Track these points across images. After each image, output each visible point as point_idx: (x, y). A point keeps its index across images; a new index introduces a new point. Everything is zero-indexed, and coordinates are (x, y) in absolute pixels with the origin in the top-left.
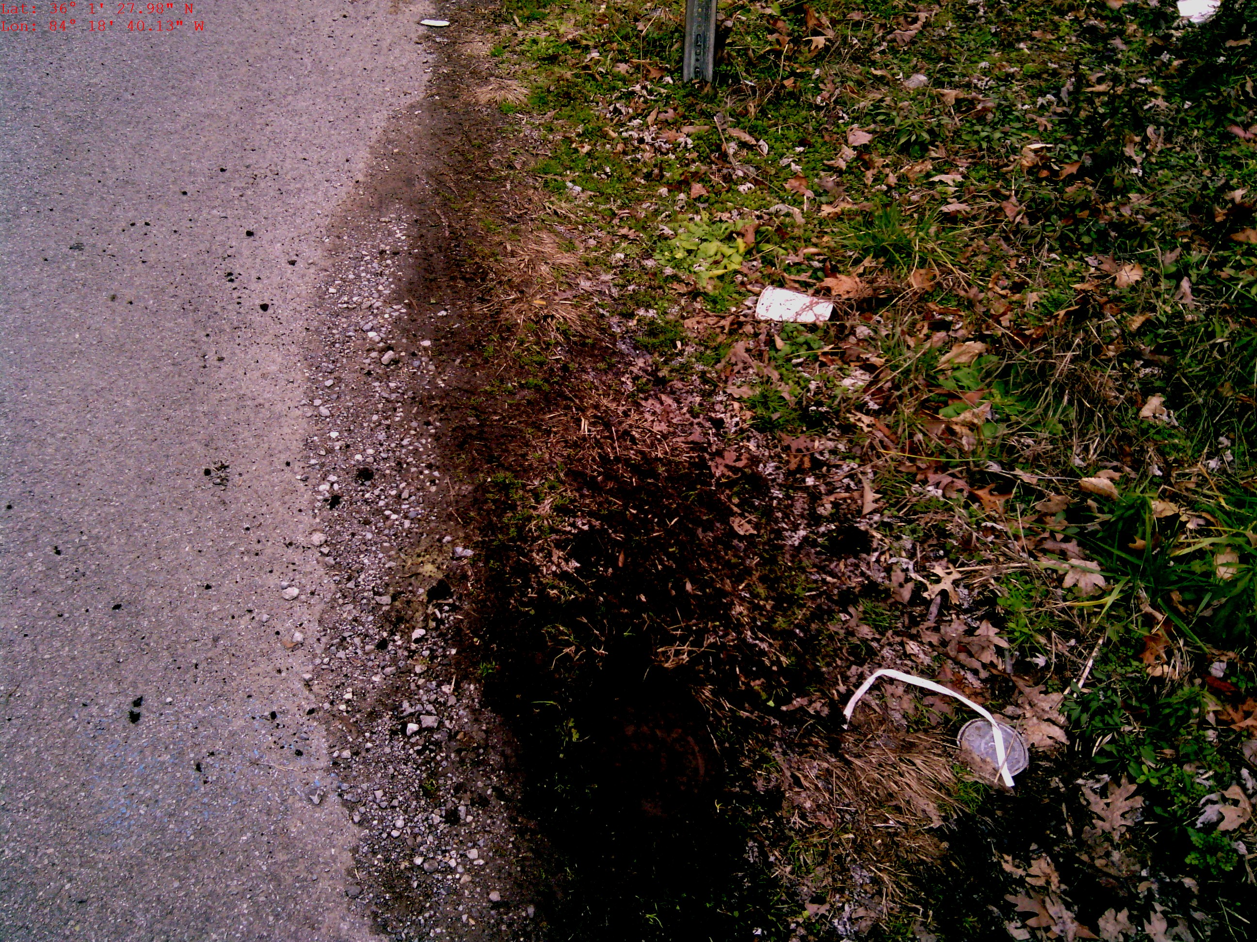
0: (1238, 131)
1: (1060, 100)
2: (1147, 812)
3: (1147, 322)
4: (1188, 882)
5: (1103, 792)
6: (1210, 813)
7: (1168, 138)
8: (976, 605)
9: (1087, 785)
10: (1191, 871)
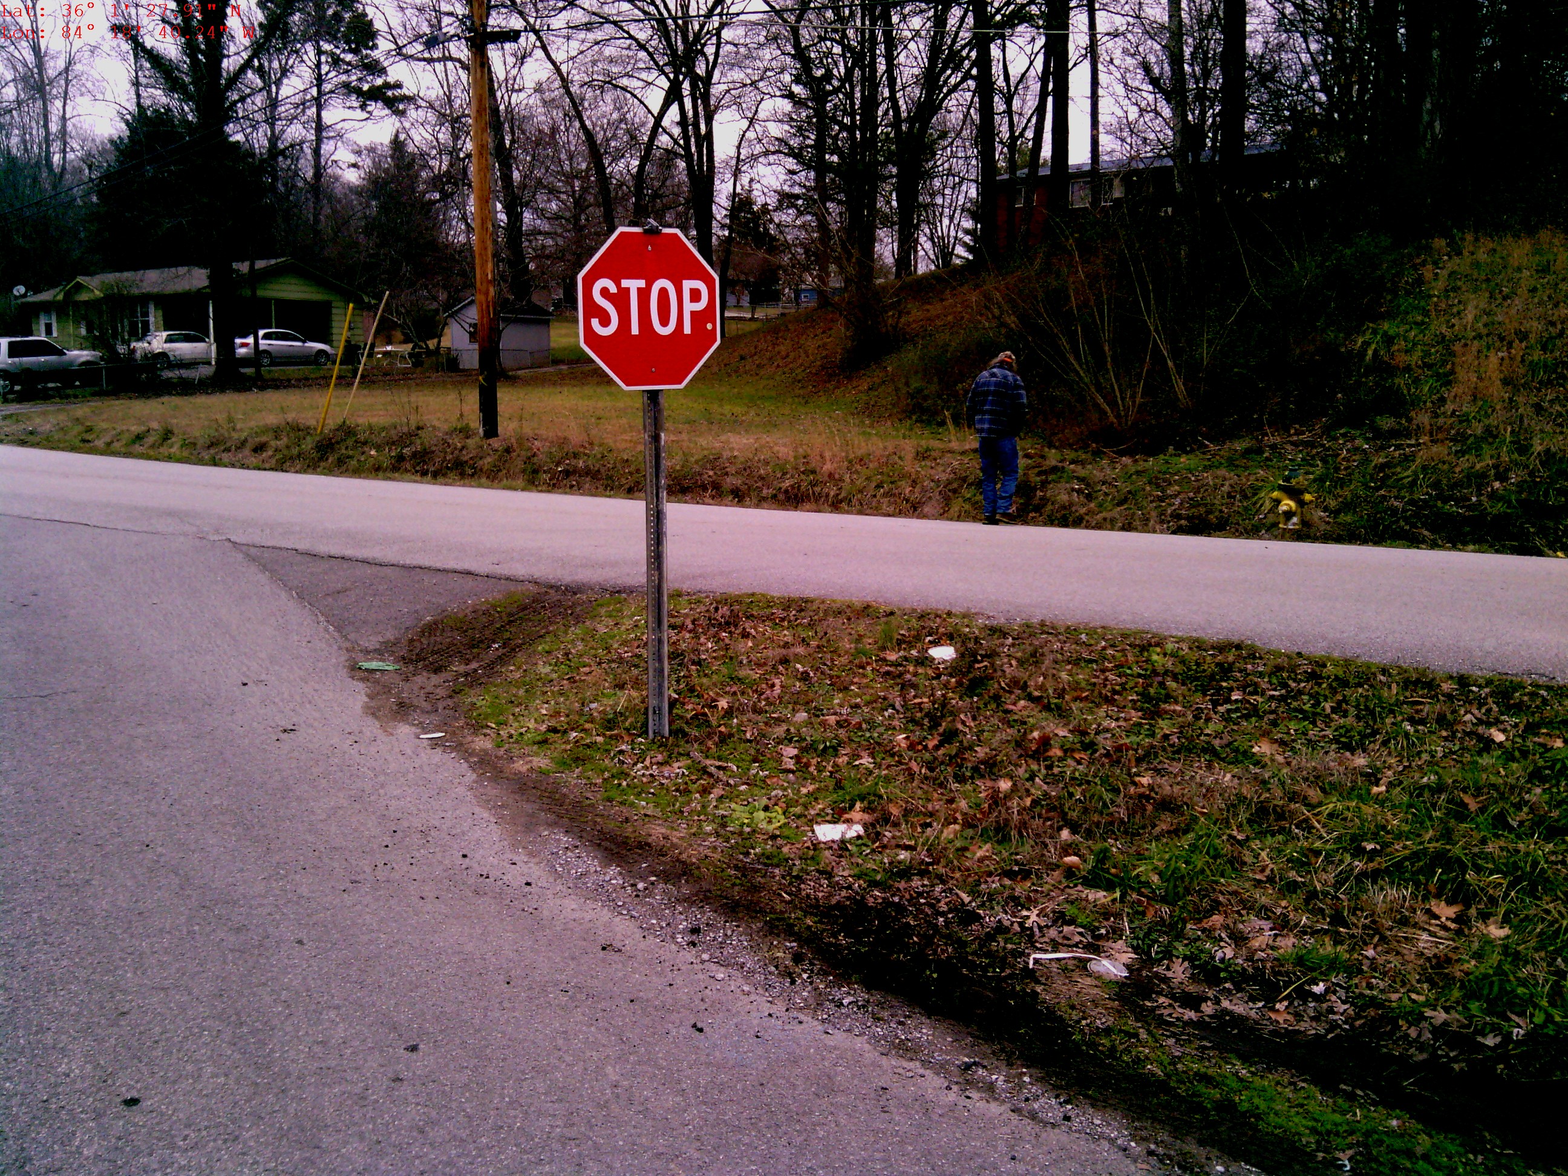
0: (1011, 707)
1: (898, 712)
2: (1194, 967)
3: (1033, 801)
4: (1227, 985)
5: (1168, 969)
6: (1219, 954)
7: (974, 718)
8: (1055, 922)
9: (1160, 969)
10: (1226, 980)
